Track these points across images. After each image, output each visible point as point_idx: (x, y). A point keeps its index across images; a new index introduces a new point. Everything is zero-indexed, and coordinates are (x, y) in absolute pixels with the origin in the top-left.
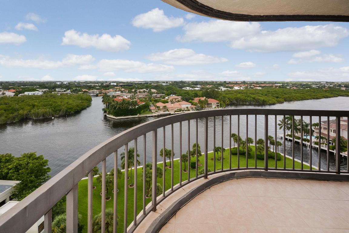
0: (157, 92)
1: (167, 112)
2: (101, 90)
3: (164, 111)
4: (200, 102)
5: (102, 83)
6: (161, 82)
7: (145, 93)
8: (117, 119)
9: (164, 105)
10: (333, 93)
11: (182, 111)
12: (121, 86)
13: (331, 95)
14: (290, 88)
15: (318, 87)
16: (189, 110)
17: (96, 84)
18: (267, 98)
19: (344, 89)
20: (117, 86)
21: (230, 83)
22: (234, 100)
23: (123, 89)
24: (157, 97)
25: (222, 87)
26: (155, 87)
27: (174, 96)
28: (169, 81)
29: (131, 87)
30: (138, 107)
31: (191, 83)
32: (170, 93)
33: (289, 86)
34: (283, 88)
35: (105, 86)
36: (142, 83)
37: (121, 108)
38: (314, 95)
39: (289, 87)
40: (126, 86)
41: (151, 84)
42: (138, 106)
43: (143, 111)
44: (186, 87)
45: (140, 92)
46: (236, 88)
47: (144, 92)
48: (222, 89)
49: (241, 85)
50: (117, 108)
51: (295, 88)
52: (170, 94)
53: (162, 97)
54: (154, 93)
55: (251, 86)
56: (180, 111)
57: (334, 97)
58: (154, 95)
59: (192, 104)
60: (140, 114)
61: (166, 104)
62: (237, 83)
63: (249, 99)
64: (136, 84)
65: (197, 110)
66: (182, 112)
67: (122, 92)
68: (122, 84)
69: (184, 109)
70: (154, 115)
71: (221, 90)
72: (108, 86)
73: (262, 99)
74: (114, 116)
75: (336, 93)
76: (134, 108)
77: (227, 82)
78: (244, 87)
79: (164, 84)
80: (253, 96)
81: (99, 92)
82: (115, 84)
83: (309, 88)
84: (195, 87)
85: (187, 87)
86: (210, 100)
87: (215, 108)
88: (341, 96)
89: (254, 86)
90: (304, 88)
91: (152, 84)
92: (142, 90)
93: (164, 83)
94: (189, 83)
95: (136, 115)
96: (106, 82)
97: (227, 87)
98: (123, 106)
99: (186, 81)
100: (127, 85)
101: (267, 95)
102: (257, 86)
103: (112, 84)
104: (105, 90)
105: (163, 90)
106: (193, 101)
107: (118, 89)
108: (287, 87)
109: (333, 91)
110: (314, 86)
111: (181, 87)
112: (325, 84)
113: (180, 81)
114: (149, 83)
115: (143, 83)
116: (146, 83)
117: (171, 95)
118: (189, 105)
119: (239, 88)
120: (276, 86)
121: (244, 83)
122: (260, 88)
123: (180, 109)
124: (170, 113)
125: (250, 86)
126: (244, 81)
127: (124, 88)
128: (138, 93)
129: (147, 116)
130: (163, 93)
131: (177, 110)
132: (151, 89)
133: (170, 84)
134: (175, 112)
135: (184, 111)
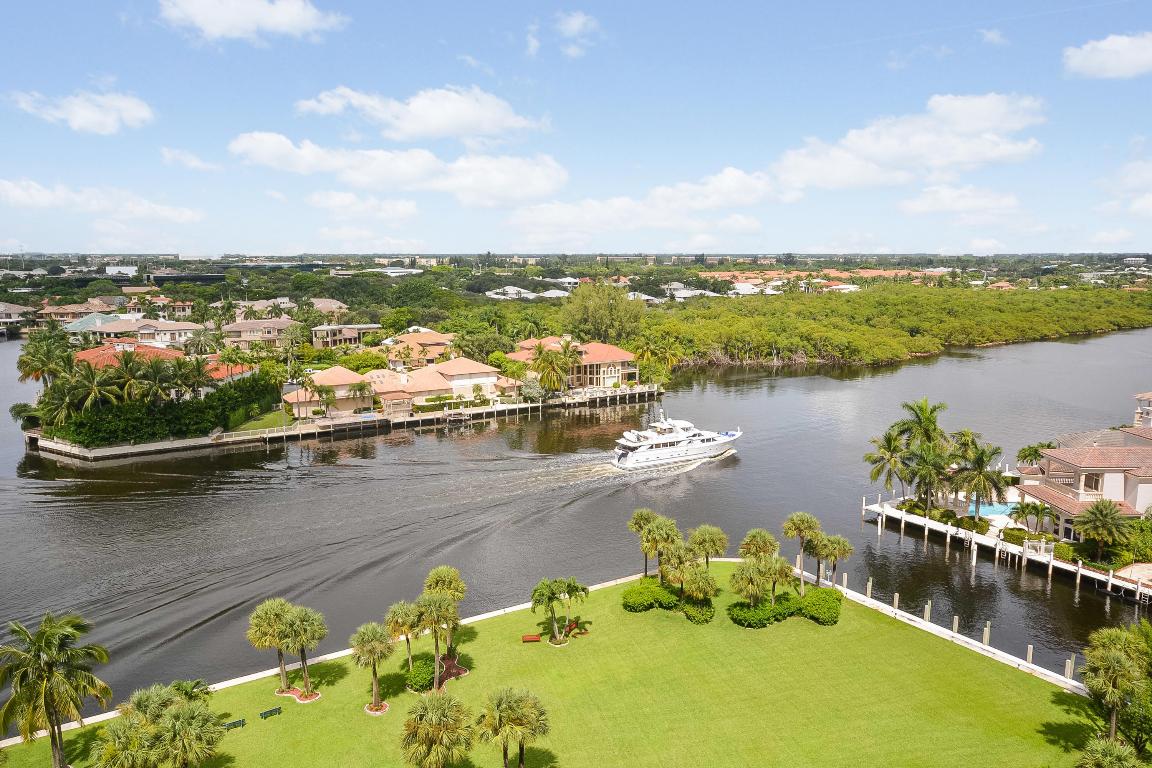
0: (343, 315)
1: (374, 416)
2: (35, 304)
3: (357, 411)
4: (545, 359)
5: (54, 265)
6: (385, 261)
7: (278, 315)
8: (96, 459)
9: (356, 378)
11: (449, 406)
12: (159, 281)
14: (986, 285)
15: (1106, 278)
16: (485, 402)
17: (17, 273)
18: (867, 336)
20: (136, 281)
21: (722, 263)
22: (716, 345)
23: (162, 300)
24: (338, 337)
25: (676, 285)
26: (343, 290)
27: (422, 330)
28: (422, 257)
29: (210, 289)
30: (211, 390)
31: (537, 263)
32: (409, 316)
33: (980, 278)
34: (953, 284)
35: (67, 282)
36: (280, 268)
37: (114, 401)
39: (980, 283)
40: (183, 285)
41: (325, 269)
42: (214, 386)
43: (241, 411)
44: (501, 286)
45: (250, 314)
46: (745, 288)
47: (277, 311)
48: (677, 294)
49: (770, 274)
50: (88, 403)
51: (1005, 285)
52: (410, 323)
53: (369, 338)
54: (329, 318)
55: (813, 280)
56: (441, 407)
58: (325, 327)
59: (503, 373)
60: (226, 429)
61: (372, 375)
62: (755, 261)
63: (783, 341)
64: (245, 270)
65: (525, 401)
66: (447, 411)
67: (152, 313)
68: (163, 272)
69: (460, 397)
70: (300, 429)
71: (673, 297)
72: (83, 282)
73: (841, 338)
74: (75, 442)
76: (187, 397)
77: (710, 260)
78: (779, 283)
79: (392, 272)
80: (805, 326)
81: (22, 315)
82: (131, 271)
83: (1067, 284)
84: (546, 287)
85: (507, 288)
86: (594, 352)
87: (616, 386)
89: (826, 277)
90: (1040, 284)
91: (332, 273)
92: (260, 305)
93: (400, 264)
94: (525, 264)
95: (205, 433)
96: (83, 260)
97: (701, 285)
98: (122, 387)
99: (512, 256)
100: (194, 279)
101: (872, 322)
102: (840, 280)
103: (111, 271)
104: (59, 303)
105: (380, 300)
106: (510, 356)
107: (135, 300)
108: (974, 283)
110: (1088, 276)
111: (477, 288)
112: (1138, 266)
113: (480, 256)
114: (318, 266)
115: (285, 265)
116: (306, 265)
117: (411, 329)
118: (489, 383)
119: (757, 290)
120: (926, 280)
121: (788, 261)
122: (853, 288)
123: (439, 398)
124: (388, 421)
125: (807, 277)
126: (789, 256)
127: (168, 292)
128: (239, 320)
129: (265, 436)
130: (374, 319)
131: (427, 400)
132: (313, 300)
133: (427, 271)
134: (412, 415)
135: (457, 406)
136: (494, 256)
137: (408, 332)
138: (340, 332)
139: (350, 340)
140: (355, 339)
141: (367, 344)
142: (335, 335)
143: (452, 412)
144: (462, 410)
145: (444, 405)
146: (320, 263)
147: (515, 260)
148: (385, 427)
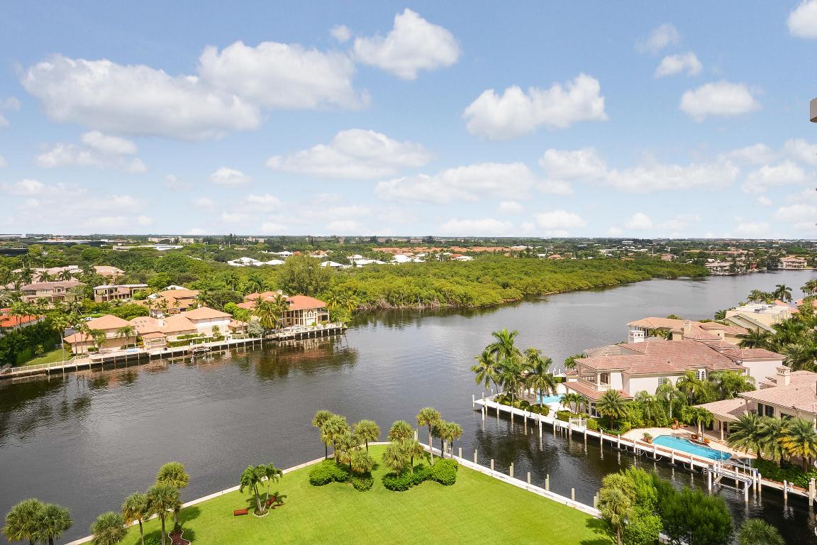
0: (119, 278)
1: (137, 351)
3: (124, 348)
4: (262, 307)
6: (156, 240)
7: (68, 278)
9: (123, 323)
10: (640, 270)
11: (195, 342)
13: (635, 276)
14: (547, 256)
15: (612, 253)
16: (221, 338)
18: (477, 289)
19: (667, 257)
21: (388, 242)
22: (381, 296)
24: (114, 294)
25: (357, 256)
26: (120, 260)
27: (178, 288)
28: (184, 237)
29: (14, 259)
31: (265, 242)
32: (169, 278)
33: (543, 252)
34: (528, 256)
36: (75, 244)
38: (597, 277)
39: (544, 255)
41: (109, 245)
42: (4, 332)
43: (28, 351)
44: (238, 257)
45: (45, 277)
46: (401, 258)
47: (67, 276)
48: (357, 262)
49: (418, 249)
51: (558, 257)
52: (169, 283)
53: (138, 294)
54: (108, 280)
55: (445, 254)
56: (187, 343)
57: (644, 279)
58: (105, 286)
59: (234, 317)
60: (15, 364)
61: (136, 321)
62: (409, 241)
63: (424, 293)
64: (46, 246)
65: (250, 336)
66: (192, 346)
69: (203, 334)
70: (77, 362)
71: (355, 264)
73: (460, 290)
75: (649, 269)
77: (380, 240)
78: (423, 255)
79: (160, 248)
80: (438, 283)
83: (592, 256)
84: (270, 258)
85: (243, 259)
86: (299, 302)
87: (314, 324)
88: (660, 276)
89: (453, 252)
90: (577, 256)
91: (115, 248)
92: (54, 271)
93: (167, 242)
94: (257, 243)
97: (374, 256)
99: (248, 237)
101: (480, 280)
102: (461, 253)
105: (148, 266)
106: (240, 305)
108: (540, 255)
109: (643, 264)
110: (603, 251)
111: (222, 259)
112: (630, 246)
113: (225, 236)
114: (104, 243)
116: (95, 242)
117: (169, 288)
118: (224, 325)
119: (409, 260)
120: (513, 253)
121: (430, 241)
122: (469, 258)
123: (187, 336)
124: (147, 354)
125: (441, 251)
126: (430, 237)
128: (35, 282)
129: (47, 369)
130: (143, 280)
131: (178, 338)
132: (95, 267)
133: (186, 247)
134: (166, 349)
135: (200, 341)
136: (235, 237)
137: (167, 289)
138: (116, 289)
139: (124, 295)
140: (128, 295)
141: (137, 298)
142: (112, 292)
143: (197, 345)
144: (203, 344)
145: (191, 341)
146: (106, 241)
147: (250, 239)
148: (145, 358)
